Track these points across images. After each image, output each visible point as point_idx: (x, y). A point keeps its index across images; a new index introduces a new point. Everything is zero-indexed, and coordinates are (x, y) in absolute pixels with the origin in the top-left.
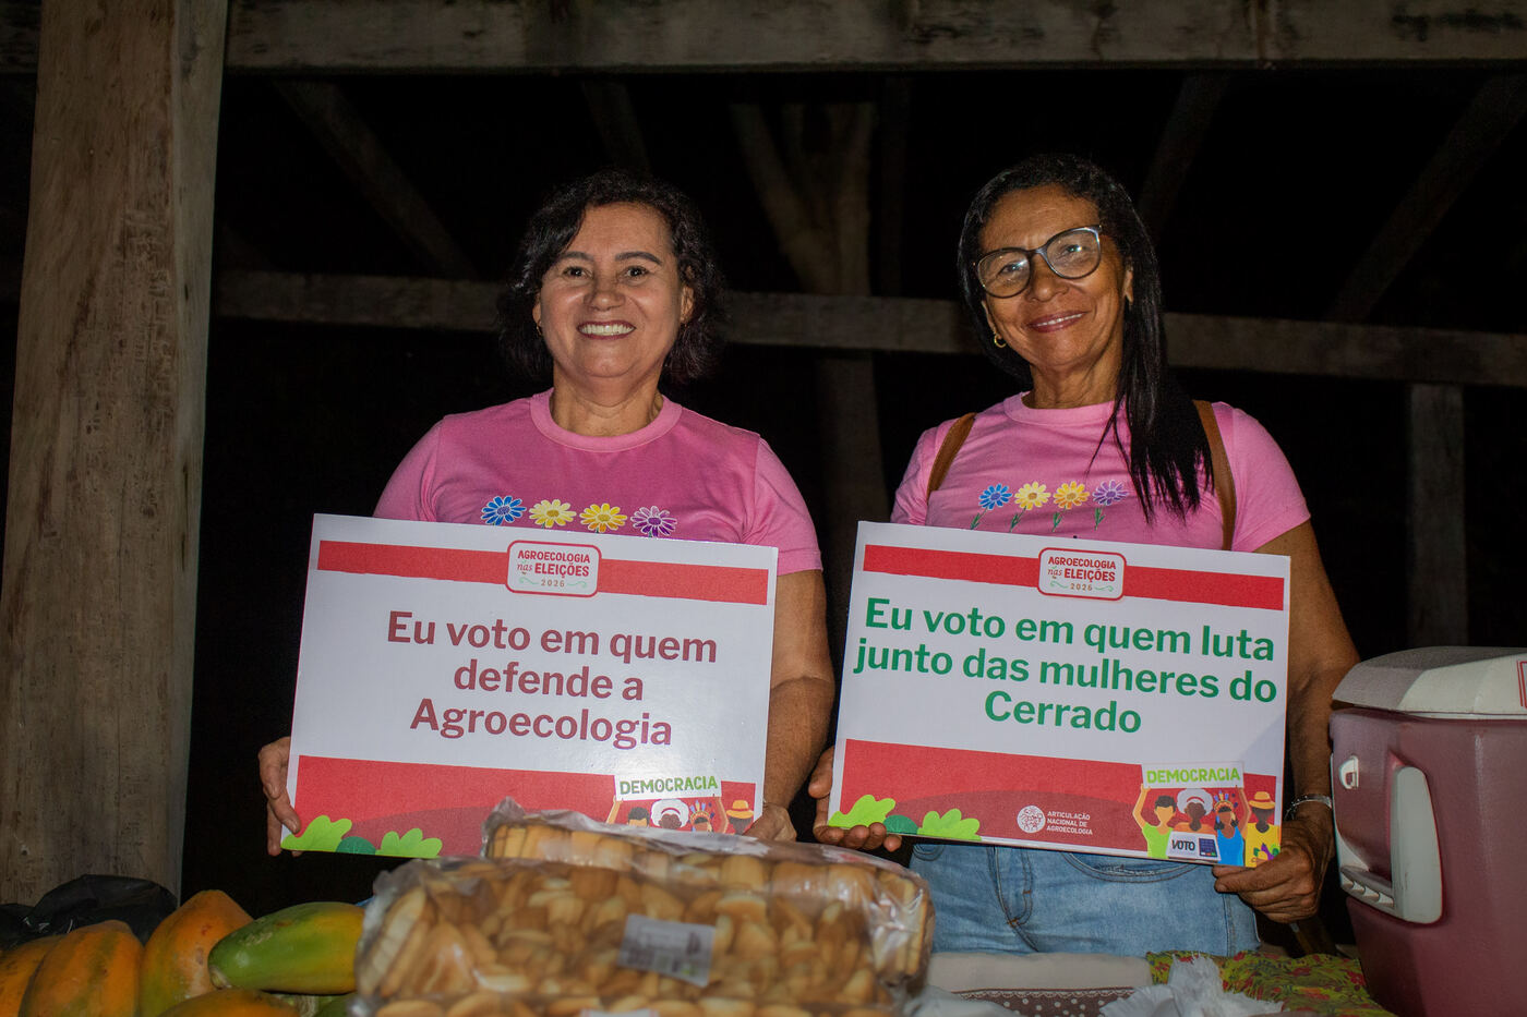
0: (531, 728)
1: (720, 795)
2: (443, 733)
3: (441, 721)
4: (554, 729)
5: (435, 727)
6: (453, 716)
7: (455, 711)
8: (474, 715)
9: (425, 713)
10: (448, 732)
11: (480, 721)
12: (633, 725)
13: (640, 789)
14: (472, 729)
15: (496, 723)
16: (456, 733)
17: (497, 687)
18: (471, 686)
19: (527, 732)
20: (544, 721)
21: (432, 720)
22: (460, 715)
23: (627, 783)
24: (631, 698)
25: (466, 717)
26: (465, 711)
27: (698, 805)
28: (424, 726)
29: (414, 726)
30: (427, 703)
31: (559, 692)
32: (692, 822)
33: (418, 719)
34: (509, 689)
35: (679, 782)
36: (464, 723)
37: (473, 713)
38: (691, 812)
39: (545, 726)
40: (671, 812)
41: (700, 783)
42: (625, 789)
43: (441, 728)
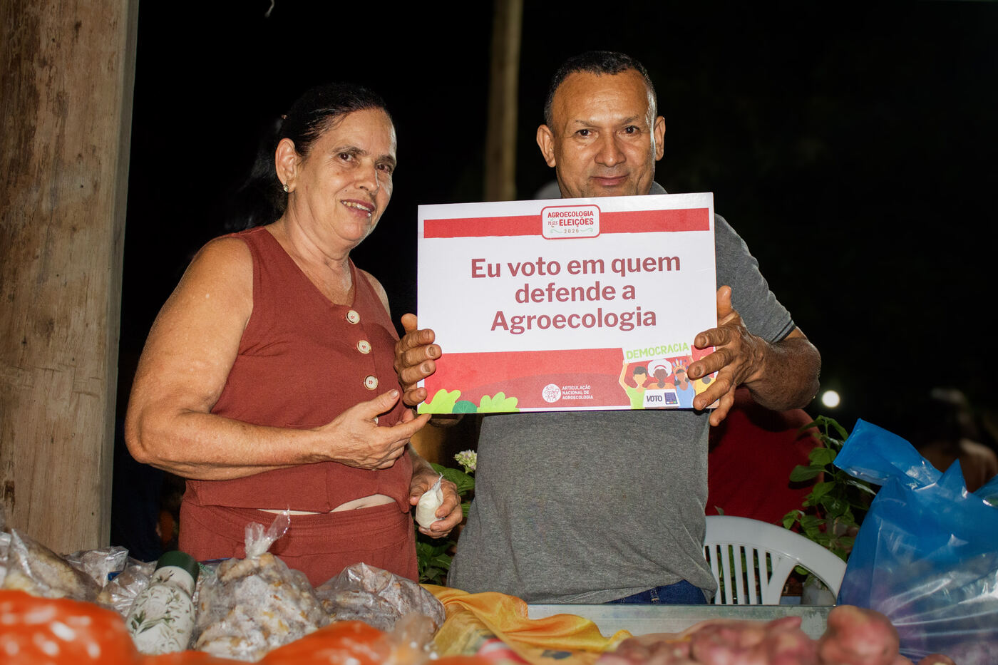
0: (566, 323)
1: (691, 354)
2: (512, 332)
3: (509, 324)
4: (581, 323)
5: (506, 328)
6: (517, 320)
7: (517, 317)
8: (530, 319)
9: (499, 322)
10: (515, 331)
11: (534, 322)
12: (631, 316)
13: (639, 355)
14: (529, 327)
15: (544, 322)
16: (519, 331)
17: (542, 300)
18: (527, 300)
19: (564, 326)
20: (574, 318)
21: (504, 324)
22: (521, 319)
23: (631, 352)
24: (628, 298)
25: (525, 320)
26: (524, 317)
27: (677, 362)
28: (500, 329)
29: (493, 329)
30: (500, 314)
31: (582, 299)
32: (675, 373)
33: (495, 324)
34: (550, 300)
35: (664, 348)
36: (524, 324)
37: (529, 317)
38: (673, 367)
39: (575, 321)
40: (660, 368)
41: (677, 348)
42: (630, 356)
43: (510, 328)
